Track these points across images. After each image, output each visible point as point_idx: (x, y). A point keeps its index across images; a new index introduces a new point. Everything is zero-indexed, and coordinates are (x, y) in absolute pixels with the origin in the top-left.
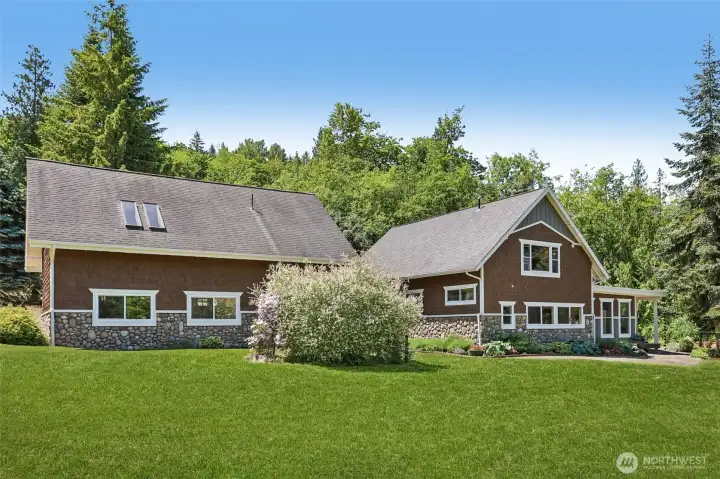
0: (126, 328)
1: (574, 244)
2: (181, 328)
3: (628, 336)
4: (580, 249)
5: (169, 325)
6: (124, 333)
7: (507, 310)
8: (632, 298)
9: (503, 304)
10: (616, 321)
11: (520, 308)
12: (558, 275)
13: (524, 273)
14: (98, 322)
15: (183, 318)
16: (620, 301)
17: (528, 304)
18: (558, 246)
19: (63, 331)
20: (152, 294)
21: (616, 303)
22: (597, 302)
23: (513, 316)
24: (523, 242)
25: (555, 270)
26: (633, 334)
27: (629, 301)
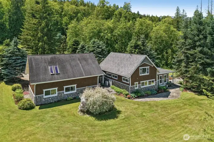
0: (51, 97)
1: (152, 66)
2: (63, 95)
3: (166, 83)
4: (154, 67)
5: (60, 95)
6: (50, 98)
7: (136, 84)
8: (167, 74)
9: (135, 83)
10: (163, 80)
11: (139, 83)
12: (148, 74)
13: (140, 75)
14: (45, 97)
15: (63, 93)
16: (164, 75)
17: (141, 82)
18: (149, 67)
19: (37, 100)
20: (56, 88)
21: (163, 76)
22: (158, 77)
23: (138, 85)
24: (140, 68)
25: (148, 73)
26: (167, 82)
27: (166, 75)
